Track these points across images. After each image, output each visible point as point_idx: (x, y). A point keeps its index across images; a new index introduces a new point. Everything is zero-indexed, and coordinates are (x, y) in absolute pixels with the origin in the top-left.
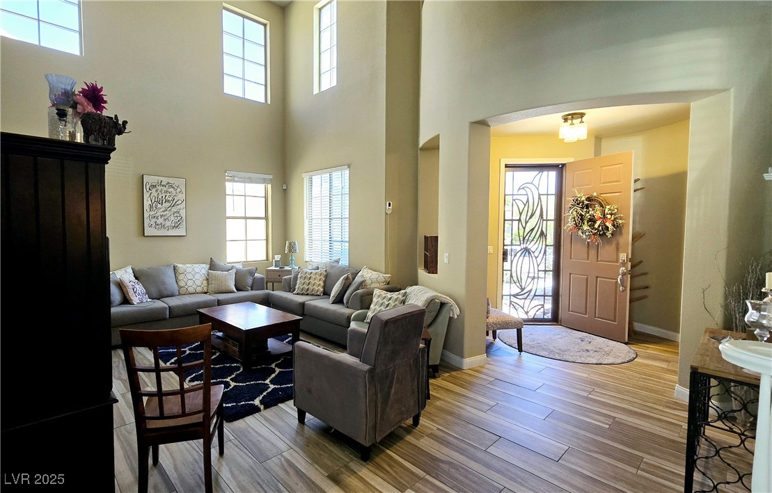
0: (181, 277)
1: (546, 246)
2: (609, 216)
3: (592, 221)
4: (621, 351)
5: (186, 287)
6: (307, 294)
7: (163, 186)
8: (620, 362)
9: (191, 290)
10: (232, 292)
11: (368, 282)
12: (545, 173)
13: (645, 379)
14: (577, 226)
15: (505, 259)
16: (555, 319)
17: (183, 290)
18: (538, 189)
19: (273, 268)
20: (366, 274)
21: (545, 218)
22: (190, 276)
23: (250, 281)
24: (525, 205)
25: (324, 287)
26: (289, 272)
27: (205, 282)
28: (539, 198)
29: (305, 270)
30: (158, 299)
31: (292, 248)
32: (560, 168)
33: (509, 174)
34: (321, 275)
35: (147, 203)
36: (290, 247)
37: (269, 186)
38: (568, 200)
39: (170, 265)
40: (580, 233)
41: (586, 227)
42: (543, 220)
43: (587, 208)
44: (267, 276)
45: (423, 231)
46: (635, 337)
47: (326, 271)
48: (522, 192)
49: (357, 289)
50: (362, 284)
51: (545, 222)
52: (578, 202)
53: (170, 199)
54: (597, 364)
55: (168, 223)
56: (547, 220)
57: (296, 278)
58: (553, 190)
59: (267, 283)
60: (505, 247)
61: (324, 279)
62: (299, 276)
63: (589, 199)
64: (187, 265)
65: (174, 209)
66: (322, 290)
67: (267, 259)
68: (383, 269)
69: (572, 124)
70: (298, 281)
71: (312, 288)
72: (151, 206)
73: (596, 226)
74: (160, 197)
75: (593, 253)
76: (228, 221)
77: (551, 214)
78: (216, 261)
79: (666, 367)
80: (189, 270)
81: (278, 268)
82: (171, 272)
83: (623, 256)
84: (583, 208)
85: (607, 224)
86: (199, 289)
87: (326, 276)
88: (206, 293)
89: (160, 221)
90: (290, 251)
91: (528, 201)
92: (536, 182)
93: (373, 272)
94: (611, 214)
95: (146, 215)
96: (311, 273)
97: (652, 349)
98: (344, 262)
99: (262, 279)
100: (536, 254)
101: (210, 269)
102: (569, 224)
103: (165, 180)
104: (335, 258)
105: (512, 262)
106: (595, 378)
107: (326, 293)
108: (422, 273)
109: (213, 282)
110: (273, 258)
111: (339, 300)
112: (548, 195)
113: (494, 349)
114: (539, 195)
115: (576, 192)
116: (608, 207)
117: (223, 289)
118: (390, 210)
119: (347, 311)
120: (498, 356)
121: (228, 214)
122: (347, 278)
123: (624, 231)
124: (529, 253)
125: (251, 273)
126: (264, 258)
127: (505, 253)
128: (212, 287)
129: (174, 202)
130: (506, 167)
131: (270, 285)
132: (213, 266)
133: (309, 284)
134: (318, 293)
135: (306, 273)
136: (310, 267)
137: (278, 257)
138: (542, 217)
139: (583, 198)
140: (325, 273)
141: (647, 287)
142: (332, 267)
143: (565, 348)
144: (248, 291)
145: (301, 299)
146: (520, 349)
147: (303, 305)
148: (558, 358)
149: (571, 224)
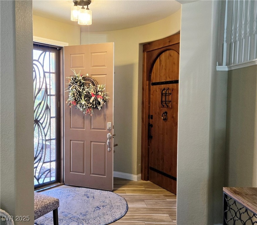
1: (51, 118)
3: (88, 96)
12: (48, 53)
14: (76, 101)
18: (43, 66)
21: (49, 94)
28: (44, 76)
32: (58, 51)
38: (67, 79)
40: (78, 106)
41: (83, 102)
42: (48, 95)
51: (49, 97)
52: (75, 81)
56: (50, 95)
63: (84, 78)
73: (91, 101)
75: (87, 122)
83: (109, 125)
84: (81, 86)
85: (99, 99)
92: (41, 60)
94: (101, 92)
100: (44, 125)
102: (68, 99)
112: (50, 73)
114: (44, 72)
115: (74, 72)
116: (99, 86)
123: (109, 105)
124: (38, 125)
138: (47, 93)
139: (80, 78)
149: (71, 99)
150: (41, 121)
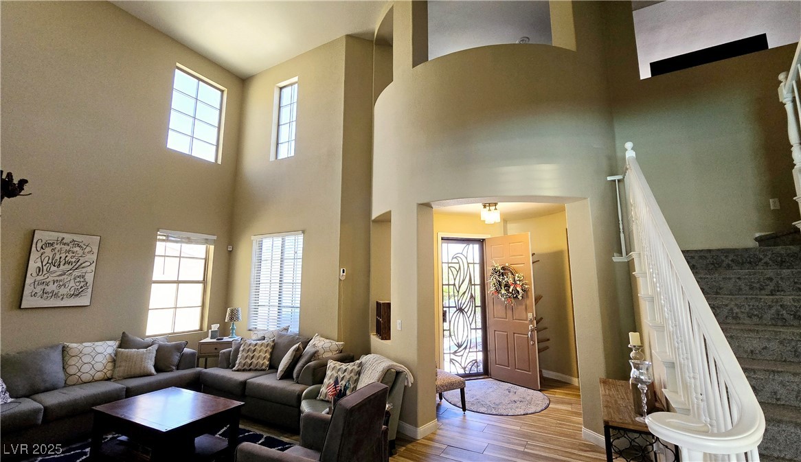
0: (72, 361)
1: (476, 307)
2: (518, 282)
3: (507, 286)
4: (538, 398)
5: (79, 374)
6: (250, 370)
7: (64, 244)
8: (540, 409)
9: (86, 377)
10: (150, 375)
11: (321, 351)
12: (471, 245)
13: (560, 424)
14: (497, 290)
15: (444, 320)
16: (486, 373)
17: (72, 380)
18: (466, 258)
19: (208, 340)
20: (319, 343)
21: (473, 283)
22: (86, 359)
23: (176, 358)
24: (458, 272)
25: (270, 360)
26: (229, 344)
27: (110, 364)
28: (468, 266)
29: (248, 342)
30: (28, 396)
31: (234, 316)
32: (481, 242)
33: (445, 245)
34: (267, 347)
35: (33, 265)
36: (232, 315)
37: (212, 248)
38: (489, 270)
39: (57, 346)
40: (500, 295)
41: (503, 291)
43: (503, 276)
44: (200, 351)
45: (376, 296)
46: (546, 384)
47: (274, 341)
48: (455, 261)
49: (309, 361)
50: (314, 356)
51: (473, 286)
52: (495, 271)
53: (73, 260)
54: (524, 415)
55: (63, 291)
56: (475, 285)
57: (237, 351)
58: (477, 260)
59: (198, 359)
60: (445, 309)
61: (270, 350)
62: (241, 349)
63: (503, 268)
64: (85, 344)
65: (76, 273)
66: (268, 363)
67: (201, 329)
68: (336, 336)
69: (490, 210)
70: (240, 355)
71: (256, 362)
72: (39, 270)
73: (511, 290)
74: (57, 257)
75: (510, 312)
76: (154, 285)
77: (478, 281)
78: (130, 336)
79: (570, 409)
80: (86, 351)
81: (215, 340)
82: (56, 356)
83: (530, 316)
84: (499, 276)
85: (518, 289)
86: (99, 375)
87: (273, 347)
88: (109, 379)
89: (52, 287)
90: (231, 319)
91: (460, 268)
92: (465, 253)
93: (326, 340)
94: (520, 281)
95: (29, 280)
96: (256, 345)
97: (558, 394)
98: (294, 329)
99: (193, 354)
100: (469, 314)
101: (120, 346)
102: (491, 289)
103: (68, 238)
104: (284, 326)
105: (450, 322)
106: (526, 429)
107: (273, 367)
108: (375, 340)
109: (123, 364)
110: (209, 327)
111: (287, 375)
112: (474, 263)
113: (442, 411)
114: (468, 264)
115: (494, 263)
116: (517, 275)
117: (138, 372)
118: (343, 276)
119: (297, 388)
120: (446, 418)
121: (154, 278)
122: (298, 349)
123: (529, 294)
124: (463, 314)
125: (179, 348)
126: (197, 328)
127: (444, 314)
128: (120, 371)
129: (79, 264)
130: (442, 239)
131: (202, 360)
132: (125, 342)
133: (253, 357)
134: (264, 367)
135: (250, 345)
136: (254, 337)
137: (215, 327)
138: (471, 282)
139: (499, 268)
140: (272, 344)
141: (548, 340)
142: (280, 336)
143: (497, 402)
144: (172, 371)
145: (241, 377)
146: (464, 409)
147: (244, 384)
148: (495, 413)
149: (493, 289)
150: (466, 310)
